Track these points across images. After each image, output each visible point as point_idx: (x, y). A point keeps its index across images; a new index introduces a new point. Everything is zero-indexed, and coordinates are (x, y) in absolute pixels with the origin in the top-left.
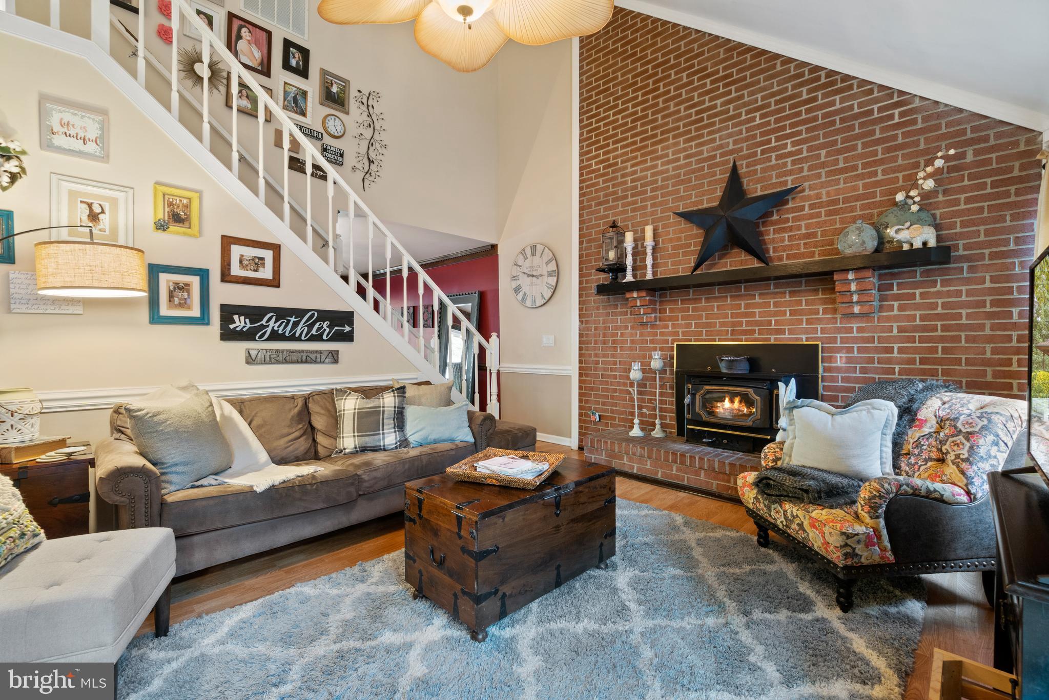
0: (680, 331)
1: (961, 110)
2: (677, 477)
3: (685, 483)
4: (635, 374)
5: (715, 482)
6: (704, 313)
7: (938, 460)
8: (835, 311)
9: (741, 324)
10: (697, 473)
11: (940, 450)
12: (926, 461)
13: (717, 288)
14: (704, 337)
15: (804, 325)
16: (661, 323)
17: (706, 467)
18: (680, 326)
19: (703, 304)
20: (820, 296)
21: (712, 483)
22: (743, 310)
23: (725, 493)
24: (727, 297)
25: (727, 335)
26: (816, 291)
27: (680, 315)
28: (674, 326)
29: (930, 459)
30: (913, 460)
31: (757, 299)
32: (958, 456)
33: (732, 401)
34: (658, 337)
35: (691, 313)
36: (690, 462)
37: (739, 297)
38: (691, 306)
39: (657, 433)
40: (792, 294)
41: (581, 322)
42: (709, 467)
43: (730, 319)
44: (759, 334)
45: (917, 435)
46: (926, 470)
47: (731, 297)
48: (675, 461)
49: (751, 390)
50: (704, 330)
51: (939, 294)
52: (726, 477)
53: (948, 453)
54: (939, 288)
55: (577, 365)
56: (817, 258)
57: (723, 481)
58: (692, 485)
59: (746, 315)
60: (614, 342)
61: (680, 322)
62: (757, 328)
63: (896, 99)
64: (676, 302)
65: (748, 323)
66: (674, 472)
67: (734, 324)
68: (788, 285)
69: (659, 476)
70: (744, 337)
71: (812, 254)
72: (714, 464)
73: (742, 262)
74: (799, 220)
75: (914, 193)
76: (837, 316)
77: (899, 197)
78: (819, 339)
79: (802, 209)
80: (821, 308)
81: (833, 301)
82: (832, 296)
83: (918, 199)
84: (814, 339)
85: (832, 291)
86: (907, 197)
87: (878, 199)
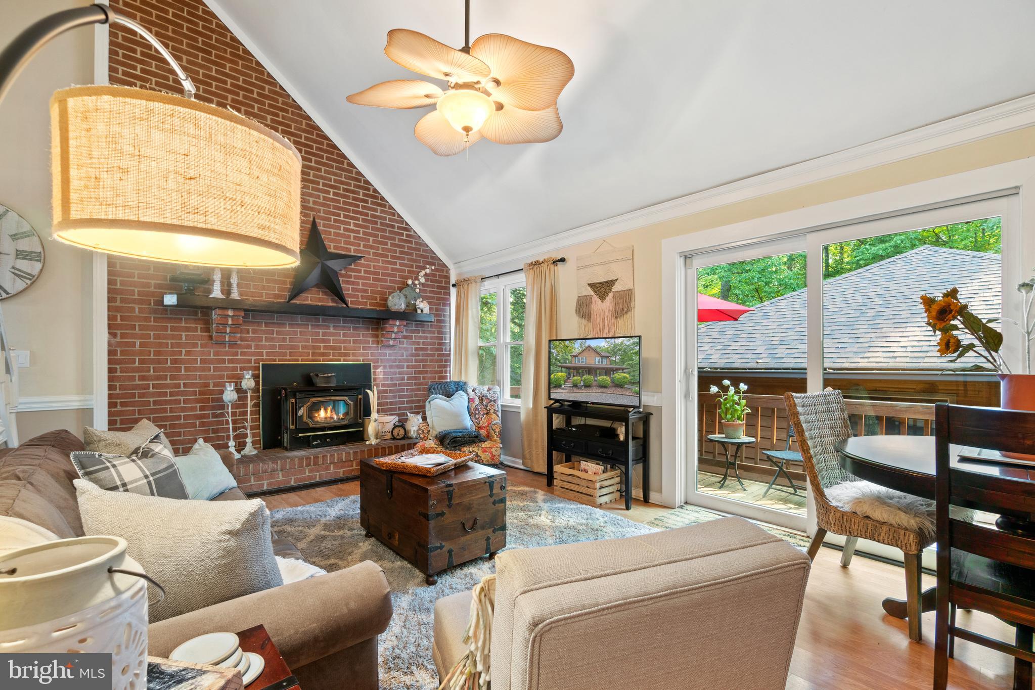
0: (265, 351)
1: (427, 246)
2: (310, 477)
3: (318, 479)
4: (230, 395)
5: (341, 470)
6: (288, 337)
7: (487, 414)
8: (378, 342)
9: (319, 348)
10: (328, 468)
11: (486, 409)
12: (483, 415)
13: (299, 316)
14: (288, 358)
15: (362, 351)
16: (242, 343)
17: (336, 461)
18: (264, 347)
19: (287, 329)
20: (370, 332)
21: (340, 472)
22: (321, 337)
23: (349, 475)
24: (308, 325)
25: (309, 356)
26: (368, 329)
27: (264, 336)
28: (257, 346)
29: (484, 414)
30: (477, 416)
31: (332, 330)
32: (495, 410)
33: (326, 410)
34: (239, 357)
35: (275, 335)
36: (323, 460)
37: (318, 326)
38: (275, 329)
39: (249, 450)
40: (355, 329)
41: (112, 334)
42: (338, 460)
43: (310, 344)
44: (333, 356)
45: (474, 405)
46: (485, 419)
47: (312, 325)
48: (308, 465)
49: (346, 398)
50: (288, 351)
51: (420, 337)
52: (350, 463)
53: (490, 410)
54: (421, 334)
55: (106, 392)
56: (368, 307)
57: (348, 467)
58: (325, 479)
59: (324, 341)
60: (174, 361)
61: (264, 343)
62: (331, 351)
63: (404, 226)
64: (259, 324)
65: (325, 347)
66: (307, 474)
67: (314, 348)
68: (352, 322)
69: (293, 483)
70: (322, 358)
71: (366, 304)
72: (342, 457)
73: (320, 300)
74: (358, 279)
75: (417, 282)
76: (380, 346)
77: (410, 282)
78: (371, 360)
79: (360, 271)
80: (371, 340)
81: (377, 336)
82: (377, 333)
83: (418, 286)
84: (368, 360)
85: (377, 329)
86: (413, 283)
87: (397, 279)
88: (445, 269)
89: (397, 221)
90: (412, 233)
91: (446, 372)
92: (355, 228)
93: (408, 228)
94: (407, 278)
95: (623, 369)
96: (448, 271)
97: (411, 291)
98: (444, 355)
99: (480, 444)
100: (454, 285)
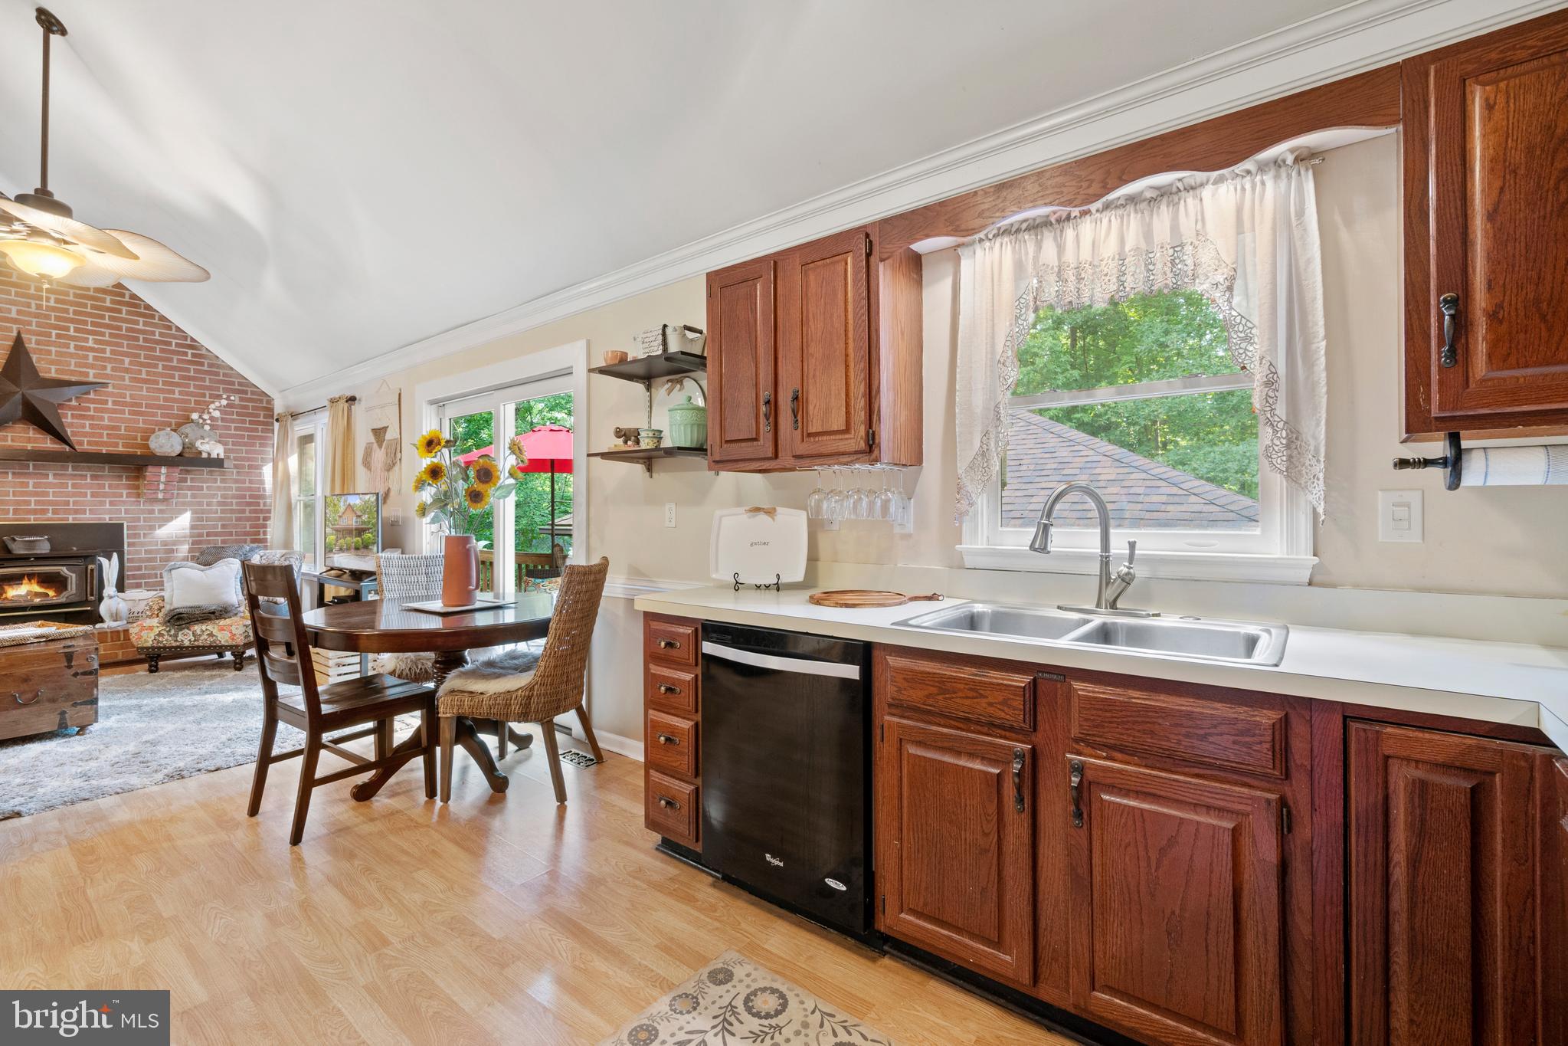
1: (232, 369)
8: (137, 495)
9: (28, 503)
15: (107, 507)
20: (124, 482)
22: (30, 489)
26: (120, 477)
40: (95, 477)
49: (63, 568)
51: (218, 488)
54: (217, 484)
59: (36, 494)
63: (189, 342)
65: (38, 502)
67: (18, 503)
71: (116, 445)
74: (102, 412)
75: (206, 416)
76: (142, 500)
77: (195, 416)
78: (124, 519)
79: (106, 403)
80: (125, 492)
81: (137, 487)
82: (137, 483)
83: (209, 422)
84: (120, 518)
85: (137, 478)
86: (200, 417)
87: (176, 412)
88: (265, 399)
89: (175, 337)
90: (204, 352)
91: (265, 533)
92: (96, 346)
93: (194, 345)
94: (194, 410)
95: (369, 529)
96: (270, 401)
97: (196, 428)
98: (262, 511)
99: (217, 622)
100: (277, 420)
